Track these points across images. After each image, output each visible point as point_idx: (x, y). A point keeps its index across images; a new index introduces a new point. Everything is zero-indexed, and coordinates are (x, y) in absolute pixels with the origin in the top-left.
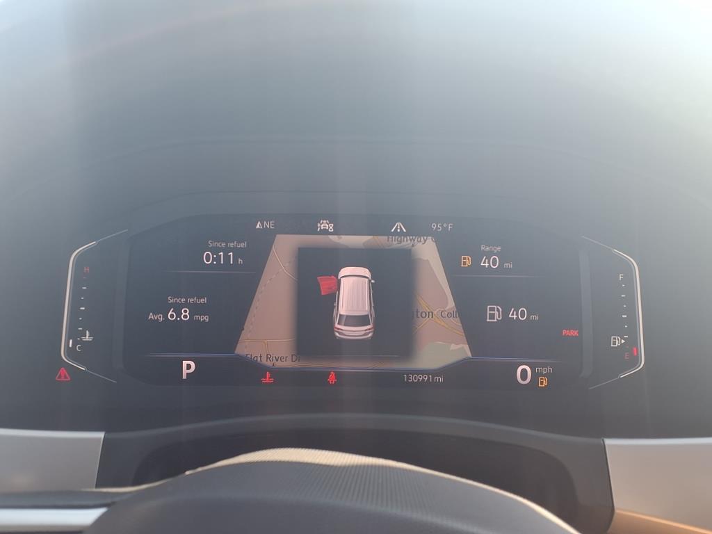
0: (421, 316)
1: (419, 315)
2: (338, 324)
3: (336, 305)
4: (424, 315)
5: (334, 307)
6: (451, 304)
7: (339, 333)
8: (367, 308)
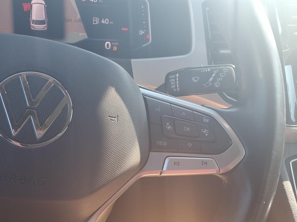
0: (67, 21)
1: (66, 21)
2: (32, 23)
3: (31, 15)
4: (68, 21)
5: (30, 16)
6: (79, 17)
7: (33, 28)
8: (44, 17)
